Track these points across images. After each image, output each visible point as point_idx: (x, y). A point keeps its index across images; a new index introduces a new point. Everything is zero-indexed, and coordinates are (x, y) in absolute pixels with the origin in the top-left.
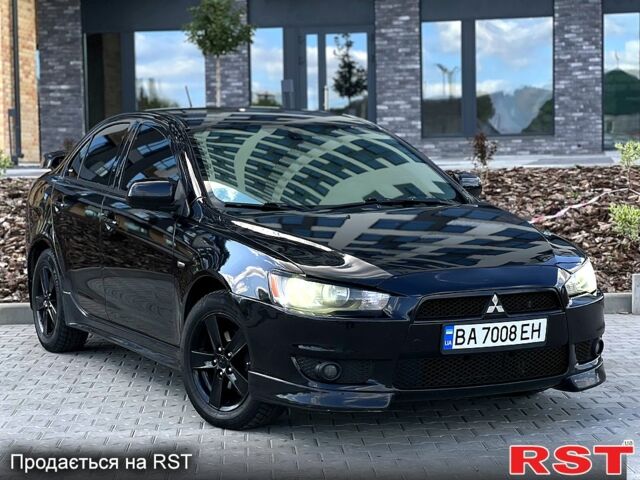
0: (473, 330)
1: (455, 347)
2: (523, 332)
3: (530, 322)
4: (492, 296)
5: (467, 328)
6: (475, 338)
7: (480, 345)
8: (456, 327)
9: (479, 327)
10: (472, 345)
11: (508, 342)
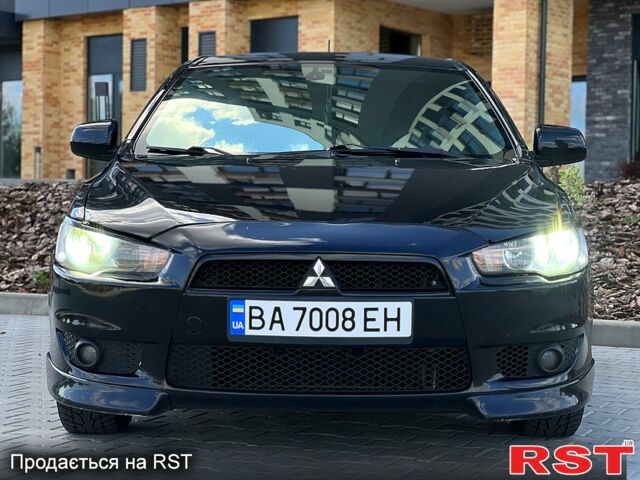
0: (277, 309)
1: (248, 332)
2: (366, 320)
3: (381, 305)
4: (313, 262)
5: (268, 306)
6: (281, 322)
7: (290, 332)
8: (249, 303)
9: (287, 306)
10: (277, 331)
11: (340, 333)
